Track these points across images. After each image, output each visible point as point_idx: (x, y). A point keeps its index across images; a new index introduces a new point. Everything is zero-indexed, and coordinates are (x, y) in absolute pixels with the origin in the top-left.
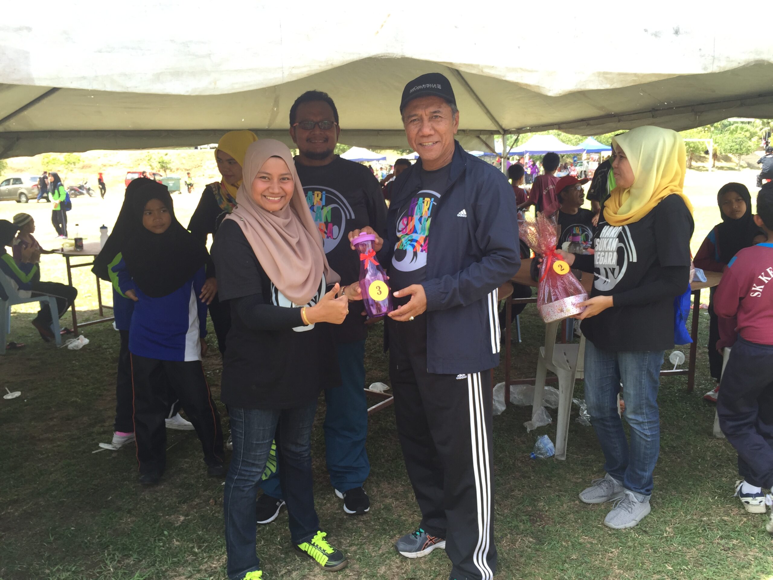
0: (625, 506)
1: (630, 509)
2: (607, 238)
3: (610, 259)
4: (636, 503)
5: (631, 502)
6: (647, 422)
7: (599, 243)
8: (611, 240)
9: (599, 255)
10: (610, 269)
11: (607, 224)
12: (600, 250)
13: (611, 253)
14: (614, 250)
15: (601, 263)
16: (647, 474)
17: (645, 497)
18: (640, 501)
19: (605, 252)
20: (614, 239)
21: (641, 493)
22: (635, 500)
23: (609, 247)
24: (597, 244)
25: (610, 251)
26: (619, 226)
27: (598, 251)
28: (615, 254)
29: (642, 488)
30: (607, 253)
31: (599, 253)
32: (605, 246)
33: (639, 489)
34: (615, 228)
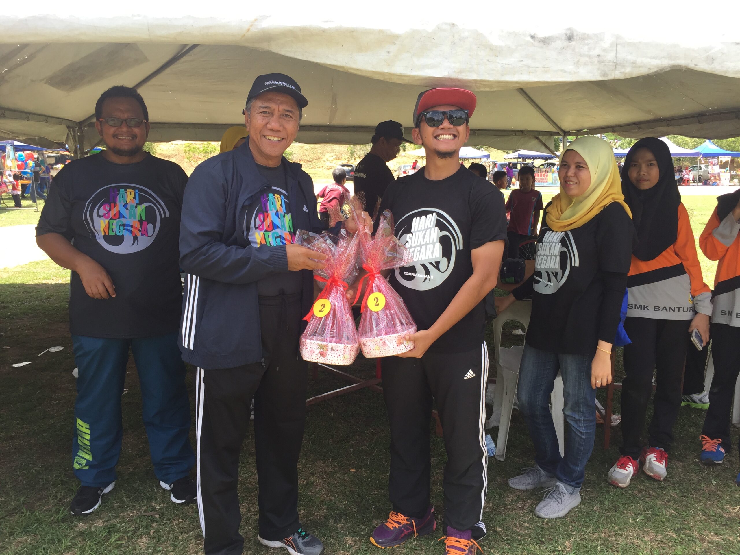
0: (555, 496)
1: (559, 500)
2: (549, 242)
3: (552, 263)
4: (565, 494)
5: (561, 494)
6: (584, 420)
7: (541, 247)
8: (554, 244)
9: (542, 260)
10: (552, 273)
11: (550, 229)
12: (542, 254)
13: (554, 258)
14: (557, 254)
15: (543, 267)
16: (578, 469)
17: (574, 489)
18: (570, 492)
19: (547, 256)
20: (557, 244)
21: (570, 485)
22: (565, 491)
23: (552, 252)
24: (540, 248)
25: (553, 256)
26: (562, 232)
27: (541, 255)
28: (558, 258)
29: (572, 481)
30: (549, 258)
31: (541, 257)
32: (548, 250)
33: (570, 482)
34: (557, 233)
